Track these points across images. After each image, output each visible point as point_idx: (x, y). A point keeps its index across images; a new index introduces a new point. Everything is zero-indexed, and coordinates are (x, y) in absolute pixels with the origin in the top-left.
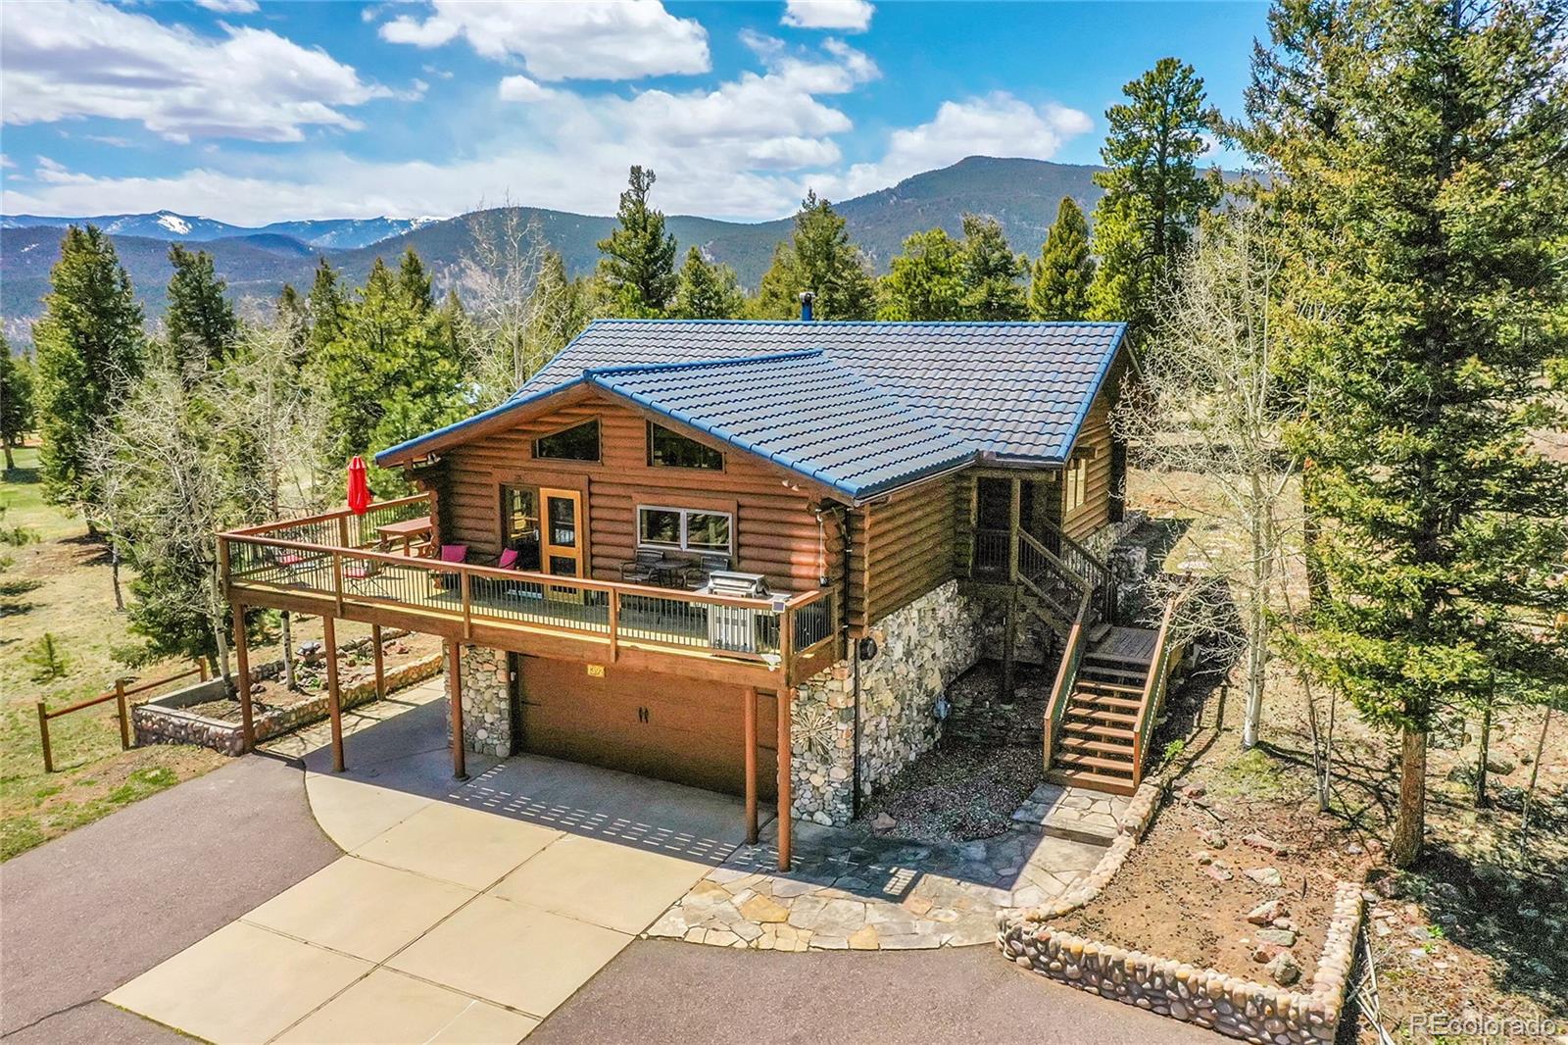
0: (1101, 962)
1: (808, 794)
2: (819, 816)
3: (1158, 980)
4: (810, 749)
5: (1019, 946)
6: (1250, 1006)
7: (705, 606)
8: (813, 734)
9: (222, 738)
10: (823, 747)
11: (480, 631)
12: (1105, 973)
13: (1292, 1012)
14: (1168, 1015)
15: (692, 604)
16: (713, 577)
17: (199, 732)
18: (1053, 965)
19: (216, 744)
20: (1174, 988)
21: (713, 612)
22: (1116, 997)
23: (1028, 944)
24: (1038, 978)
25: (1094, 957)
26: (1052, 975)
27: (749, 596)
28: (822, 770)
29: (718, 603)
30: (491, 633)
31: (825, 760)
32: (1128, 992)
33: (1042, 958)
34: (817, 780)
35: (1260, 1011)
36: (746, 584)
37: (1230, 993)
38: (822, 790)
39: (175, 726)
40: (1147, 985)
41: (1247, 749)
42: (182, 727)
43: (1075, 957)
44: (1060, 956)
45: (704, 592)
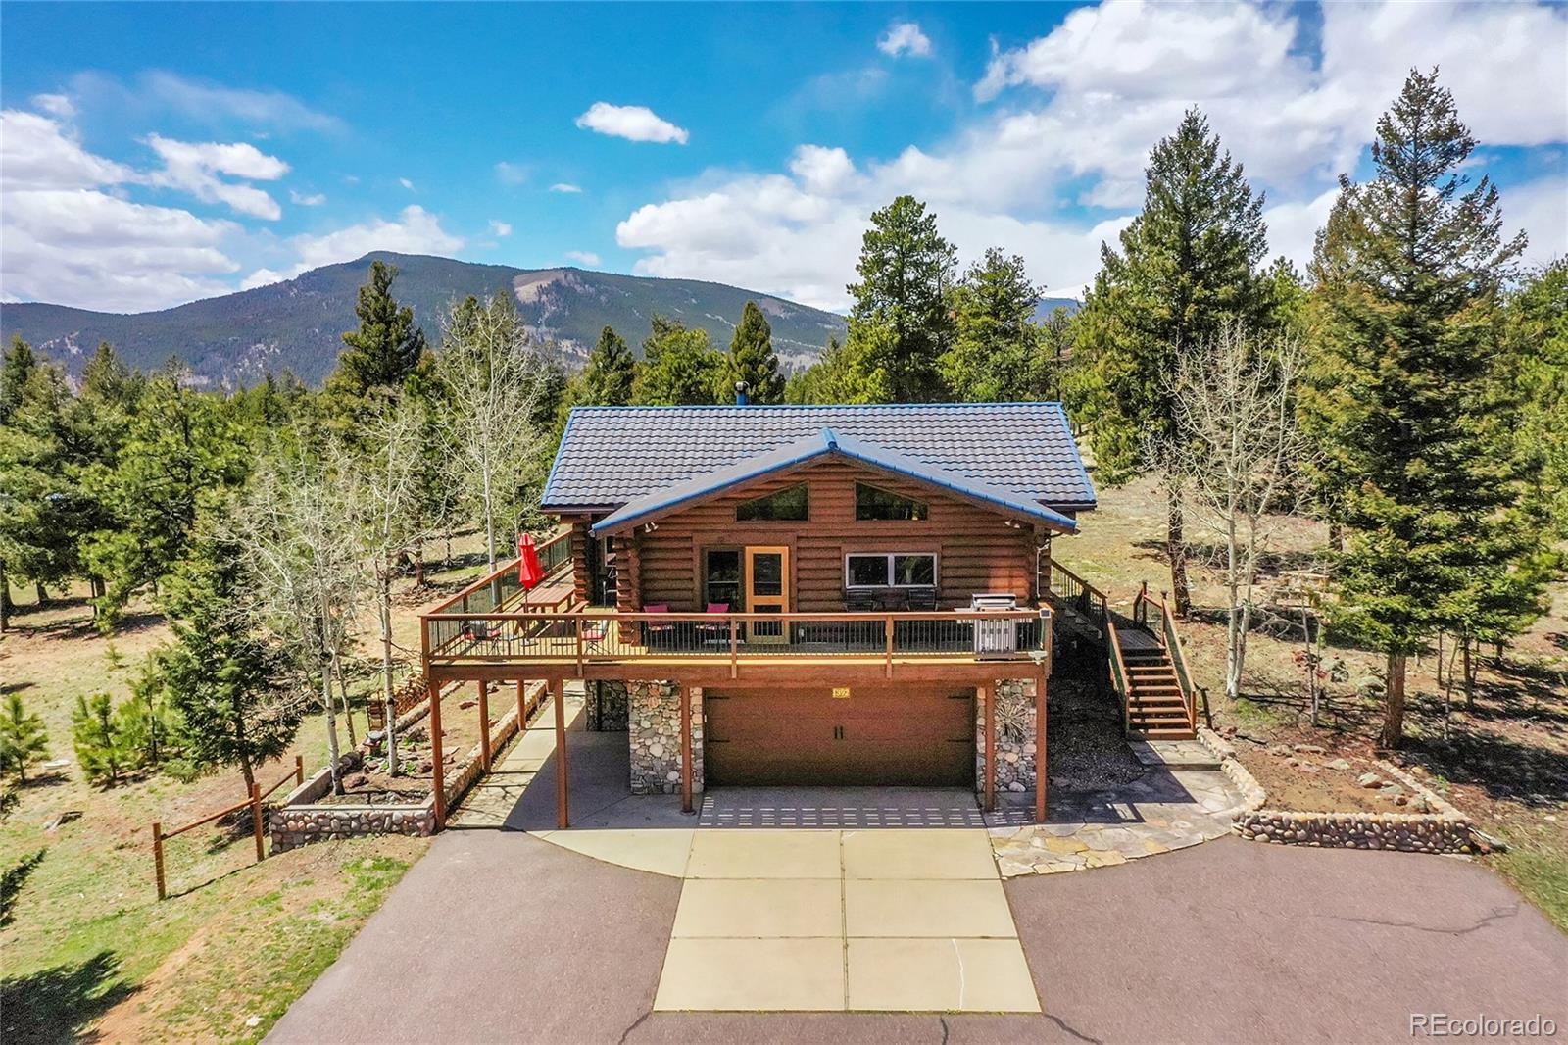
0: (1322, 823)
1: (1005, 770)
2: (1015, 786)
3: (1360, 826)
4: (1006, 734)
5: (1258, 828)
6: (1420, 828)
7: (970, 622)
8: (1008, 721)
9: (412, 820)
10: (1017, 729)
11: (746, 670)
12: (1325, 830)
13: (1446, 825)
14: (1368, 848)
15: (959, 622)
16: (976, 599)
17: (380, 819)
18: (1286, 834)
19: (405, 827)
20: (1371, 829)
21: (979, 626)
22: (1331, 844)
23: (1266, 825)
24: (1275, 846)
25: (1315, 822)
26: (1284, 840)
27: (1012, 609)
28: (1016, 749)
29: (984, 618)
30: (759, 670)
31: (1020, 740)
32: (1341, 839)
33: (1278, 831)
34: (1012, 757)
35: (1427, 829)
36: (1008, 601)
37: (1406, 823)
38: (1016, 765)
39: (341, 819)
40: (1353, 831)
41: (1234, 699)
42: (352, 819)
43: (1302, 825)
44: (1292, 826)
45: (971, 611)
